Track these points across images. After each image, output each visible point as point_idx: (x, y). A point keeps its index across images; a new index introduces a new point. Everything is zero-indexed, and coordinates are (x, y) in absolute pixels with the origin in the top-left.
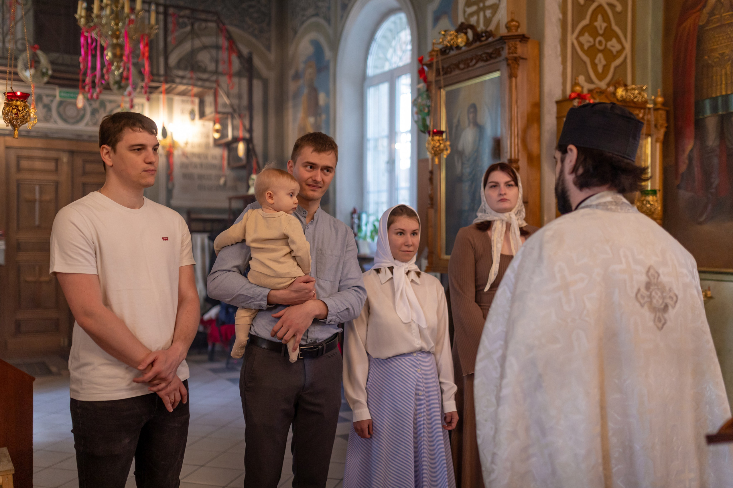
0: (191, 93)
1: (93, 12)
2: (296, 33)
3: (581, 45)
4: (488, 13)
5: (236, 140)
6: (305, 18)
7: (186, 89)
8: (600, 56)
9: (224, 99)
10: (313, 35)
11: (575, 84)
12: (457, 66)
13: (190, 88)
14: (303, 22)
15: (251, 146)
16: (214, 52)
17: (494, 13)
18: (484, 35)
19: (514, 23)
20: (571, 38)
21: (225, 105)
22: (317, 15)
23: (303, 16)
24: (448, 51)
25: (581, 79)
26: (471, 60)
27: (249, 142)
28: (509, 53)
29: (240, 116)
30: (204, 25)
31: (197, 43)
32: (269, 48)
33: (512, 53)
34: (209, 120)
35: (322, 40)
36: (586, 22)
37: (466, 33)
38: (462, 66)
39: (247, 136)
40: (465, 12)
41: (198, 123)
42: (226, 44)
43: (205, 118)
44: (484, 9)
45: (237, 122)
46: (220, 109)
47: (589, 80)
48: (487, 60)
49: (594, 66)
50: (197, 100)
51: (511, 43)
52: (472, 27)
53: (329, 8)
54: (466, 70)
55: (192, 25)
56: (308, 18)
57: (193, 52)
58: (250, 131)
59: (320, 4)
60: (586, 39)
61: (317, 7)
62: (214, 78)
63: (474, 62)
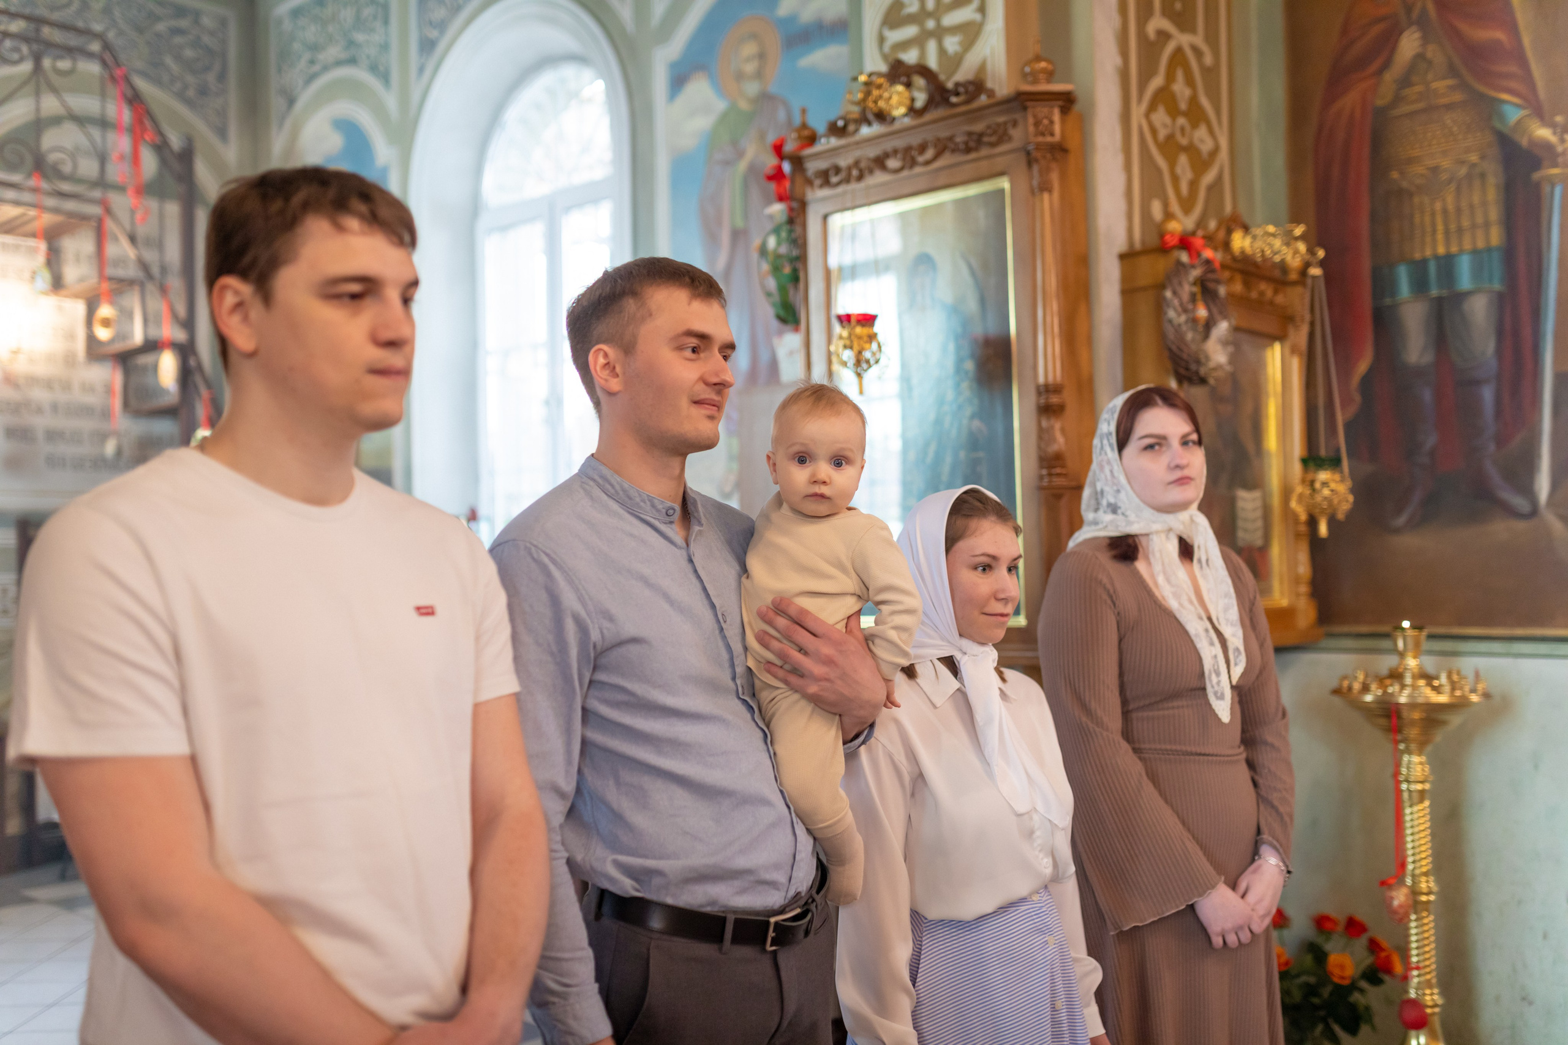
0: (30, 228)
2: (291, 101)
3: (1154, 131)
4: (952, 44)
5: (152, 346)
6: (316, 68)
7: (24, 215)
8: (1183, 160)
9: (120, 248)
10: (344, 108)
11: (1146, 214)
12: (880, 162)
13: (32, 213)
14: (311, 79)
15: (192, 362)
16: (96, 133)
17: (969, 43)
18: (961, 90)
19: (1043, 64)
20: (1138, 112)
21: (120, 262)
22: (352, 61)
23: (312, 62)
24: (851, 128)
25: (1157, 208)
26: (922, 148)
27: (185, 352)
28: (1036, 135)
29: (163, 290)
30: (64, 64)
31: (50, 104)
32: (222, 133)
33: (1043, 134)
34: (76, 296)
35: (365, 118)
36: (1157, 82)
37: (908, 85)
38: (893, 163)
39: (180, 336)
40: (881, 40)
41: (51, 302)
42: (127, 116)
43: (64, 292)
44: (939, 33)
45: (156, 304)
46: (110, 271)
47: (1168, 213)
48: (968, 150)
49: (1175, 180)
50: (43, 246)
51: (1042, 110)
52: (923, 70)
53: (385, 47)
54: (905, 173)
55: (37, 59)
56: (326, 68)
57: (39, 125)
58: (189, 324)
59: (360, 37)
60: (1161, 120)
61: (351, 44)
62: (97, 194)
63: (930, 153)
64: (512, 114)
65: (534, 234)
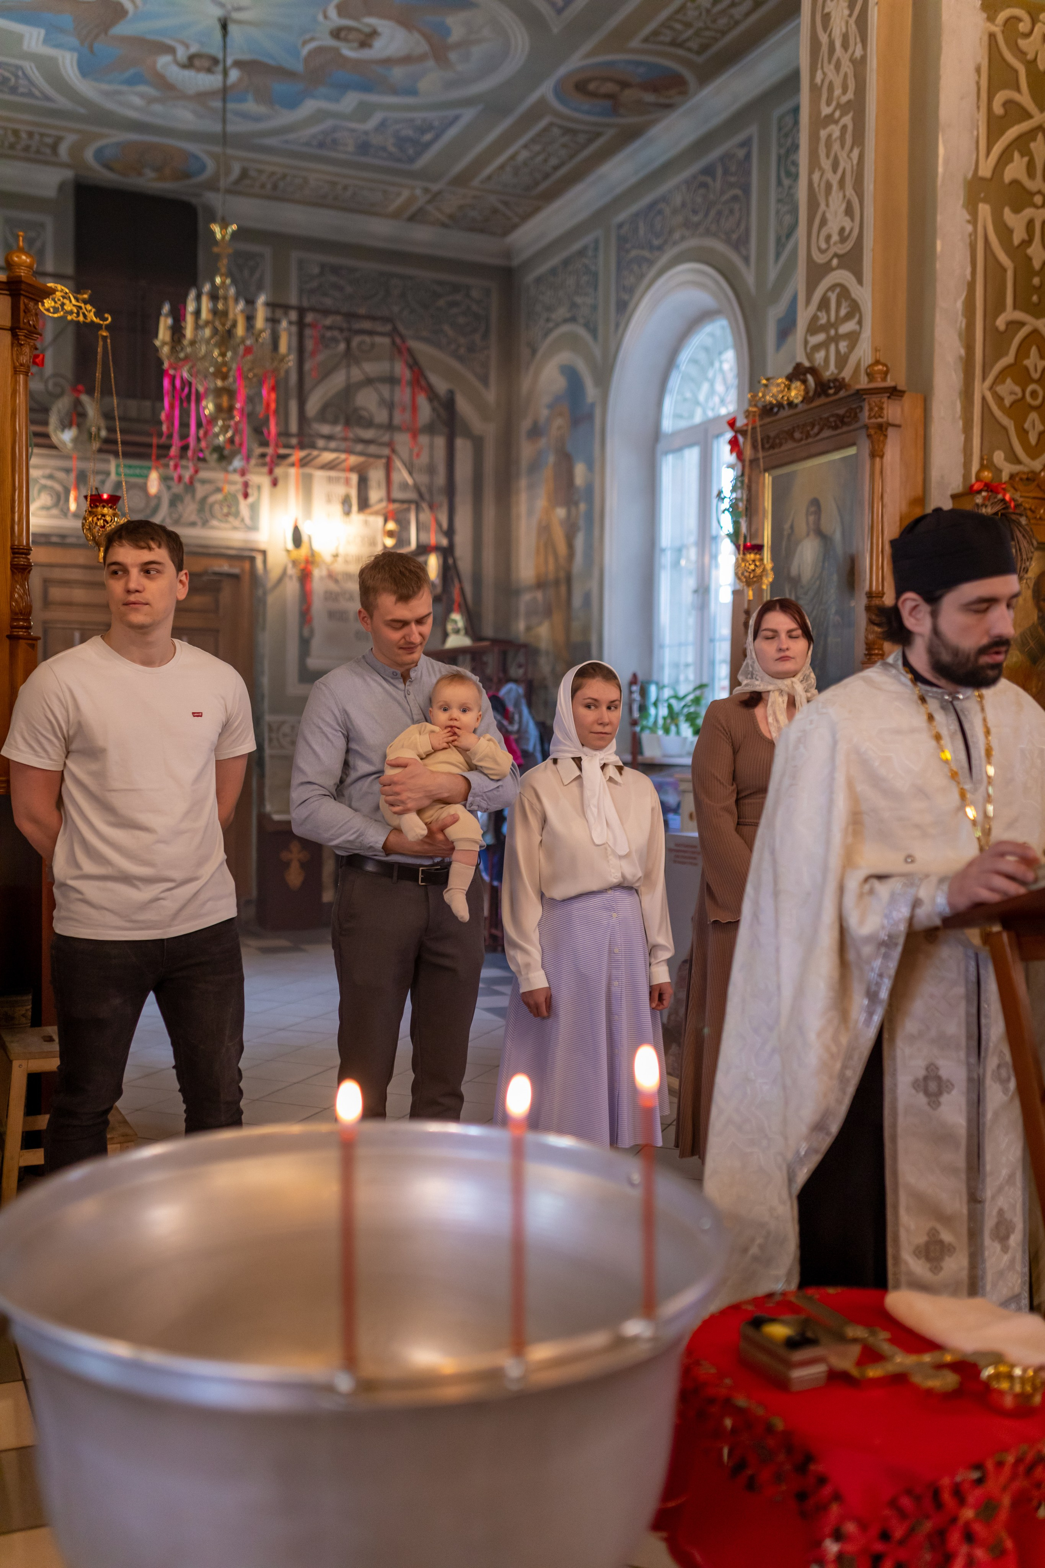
0: (344, 465)
1: (184, 336)
2: (534, 351)
3: (999, 399)
4: (843, 346)
5: (424, 549)
6: (551, 325)
7: (337, 458)
8: (1034, 416)
9: (402, 475)
10: (565, 357)
11: (986, 464)
12: (790, 434)
13: (343, 456)
14: (546, 335)
15: (450, 561)
16: (385, 390)
17: (852, 347)
18: (832, 385)
19: (880, 367)
20: (980, 388)
21: (404, 486)
22: (573, 319)
23: (548, 320)
24: (775, 410)
25: (999, 457)
26: (813, 426)
27: (447, 553)
28: (870, 418)
29: (431, 507)
30: (367, 339)
31: (356, 374)
32: (484, 380)
33: (875, 417)
34: (376, 513)
35: (581, 366)
36: (1009, 359)
37: (804, 382)
38: (797, 435)
39: (444, 542)
40: (806, 342)
41: (357, 518)
42: (408, 374)
43: (369, 511)
44: (836, 339)
45: (426, 516)
46: (397, 494)
47: (1013, 458)
48: (836, 428)
49: (1023, 434)
50: (354, 478)
51: (875, 399)
52: (813, 371)
53: (594, 308)
54: (803, 442)
55: (348, 342)
56: (557, 325)
57: (348, 391)
58: (450, 533)
59: (579, 300)
60: (1009, 389)
61: (574, 305)
62: (386, 438)
63: (816, 430)
64: (684, 356)
65: (692, 455)
